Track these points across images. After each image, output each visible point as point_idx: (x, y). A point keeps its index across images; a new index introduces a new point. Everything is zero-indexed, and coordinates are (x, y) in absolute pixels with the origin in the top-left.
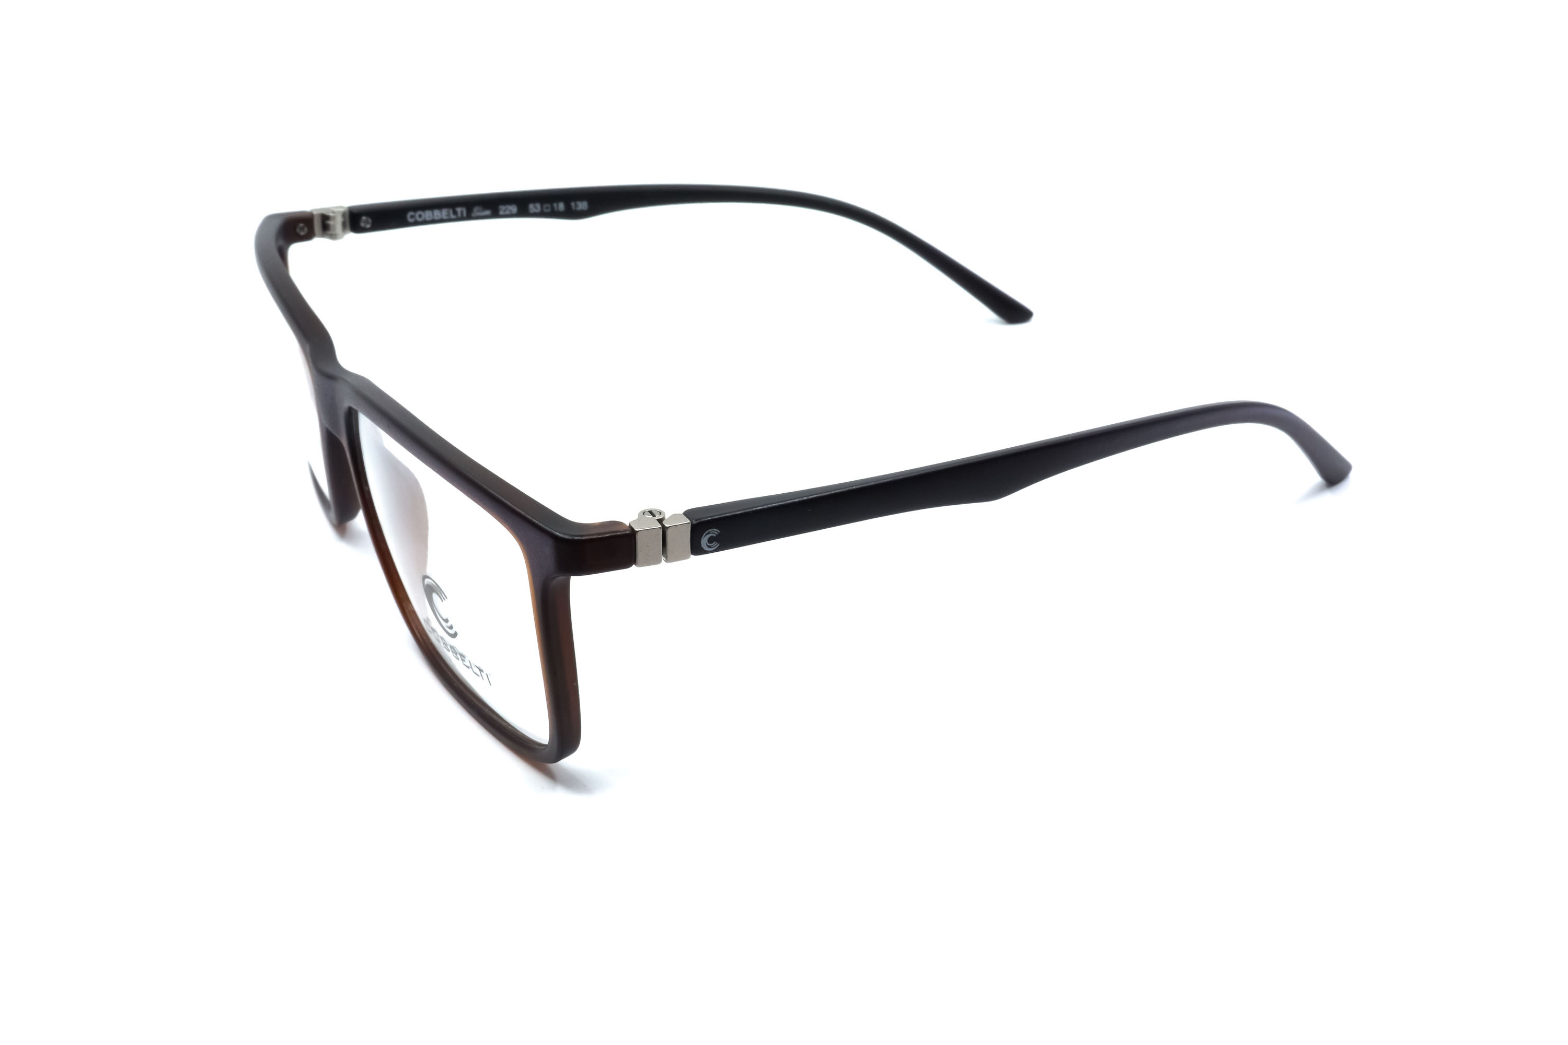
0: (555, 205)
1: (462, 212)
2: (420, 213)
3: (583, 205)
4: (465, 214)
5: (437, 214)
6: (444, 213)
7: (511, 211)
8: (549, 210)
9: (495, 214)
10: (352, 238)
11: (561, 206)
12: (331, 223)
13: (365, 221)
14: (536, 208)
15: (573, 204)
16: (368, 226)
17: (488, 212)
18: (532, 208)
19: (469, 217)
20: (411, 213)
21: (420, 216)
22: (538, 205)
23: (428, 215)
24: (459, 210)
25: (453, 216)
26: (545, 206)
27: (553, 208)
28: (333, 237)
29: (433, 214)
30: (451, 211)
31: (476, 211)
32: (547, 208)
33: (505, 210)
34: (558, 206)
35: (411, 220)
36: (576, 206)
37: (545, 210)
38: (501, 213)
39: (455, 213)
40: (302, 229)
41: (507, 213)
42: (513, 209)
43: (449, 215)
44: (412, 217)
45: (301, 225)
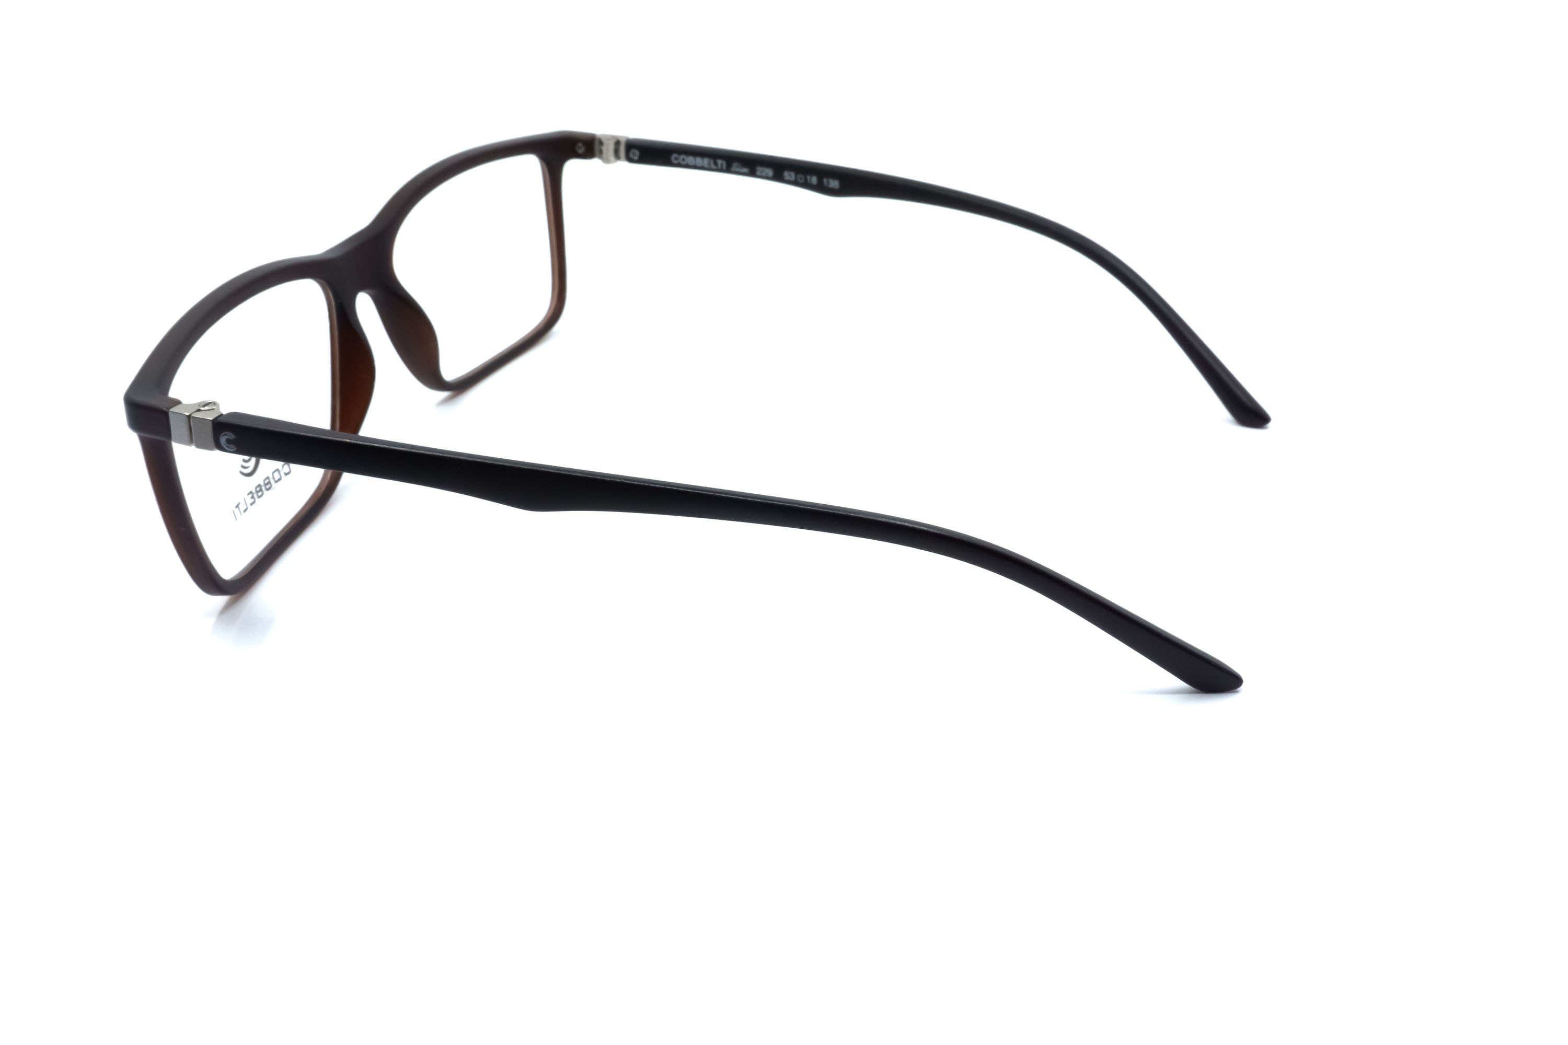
0: (808, 177)
1: (722, 165)
2: (682, 157)
3: (834, 184)
4: (724, 167)
5: (699, 161)
6: (706, 162)
7: (767, 174)
8: (802, 181)
9: (752, 173)
10: (623, 166)
11: (814, 180)
12: (604, 148)
13: (636, 154)
14: (790, 176)
15: (825, 180)
16: (636, 158)
17: (745, 170)
18: (787, 175)
19: (728, 170)
20: (675, 156)
21: (683, 160)
22: (793, 174)
23: (690, 160)
24: (720, 162)
25: (713, 166)
26: (800, 176)
27: (806, 180)
28: (607, 161)
29: (695, 161)
30: (712, 162)
31: (735, 166)
32: (801, 178)
33: (762, 172)
34: (811, 178)
35: (675, 162)
36: (828, 183)
37: (799, 180)
38: (758, 173)
39: (716, 164)
40: (580, 148)
41: (764, 174)
42: (770, 172)
43: (709, 164)
44: (676, 159)
45: (580, 144)
